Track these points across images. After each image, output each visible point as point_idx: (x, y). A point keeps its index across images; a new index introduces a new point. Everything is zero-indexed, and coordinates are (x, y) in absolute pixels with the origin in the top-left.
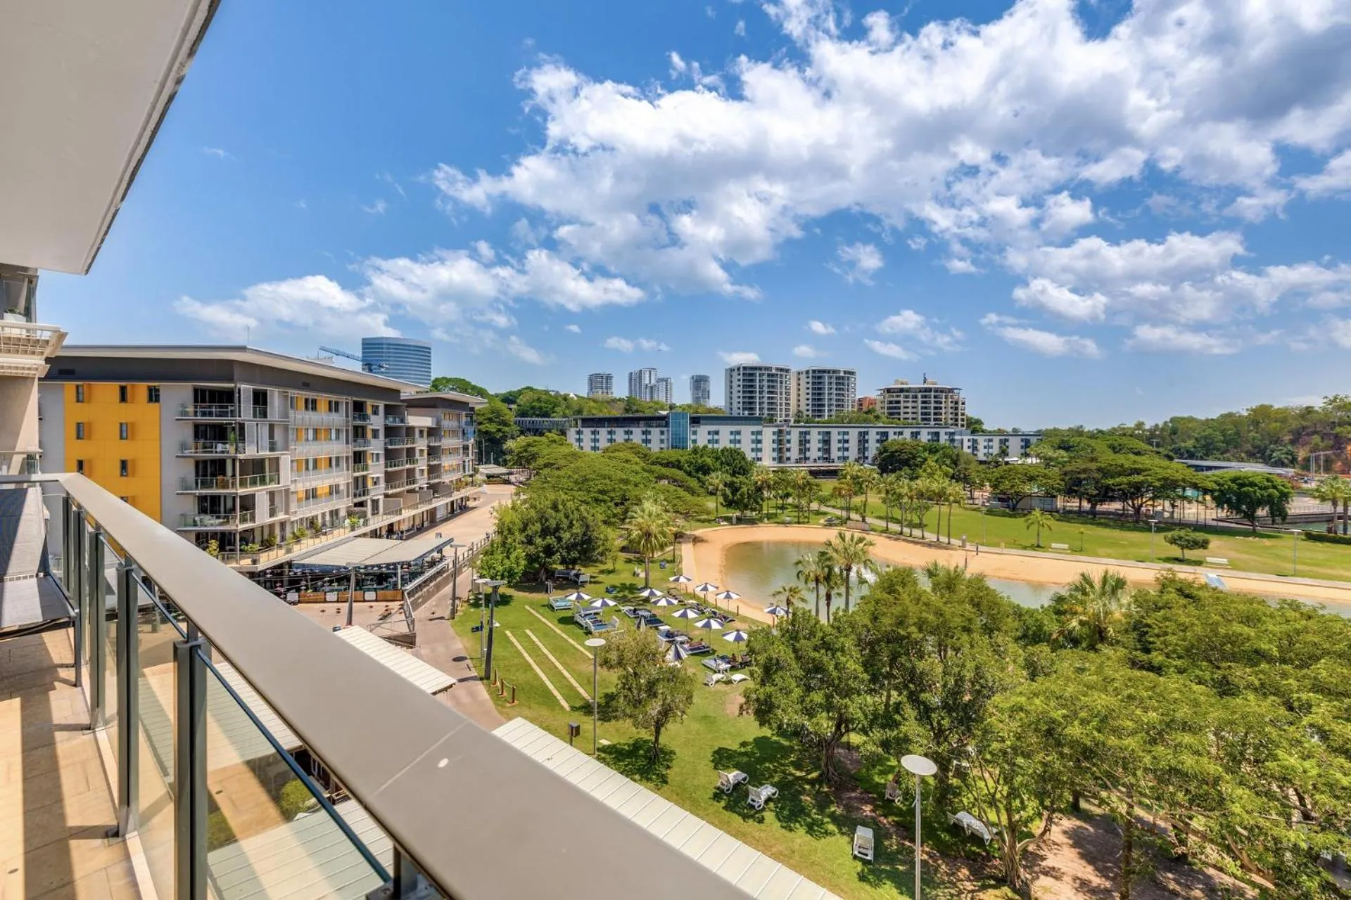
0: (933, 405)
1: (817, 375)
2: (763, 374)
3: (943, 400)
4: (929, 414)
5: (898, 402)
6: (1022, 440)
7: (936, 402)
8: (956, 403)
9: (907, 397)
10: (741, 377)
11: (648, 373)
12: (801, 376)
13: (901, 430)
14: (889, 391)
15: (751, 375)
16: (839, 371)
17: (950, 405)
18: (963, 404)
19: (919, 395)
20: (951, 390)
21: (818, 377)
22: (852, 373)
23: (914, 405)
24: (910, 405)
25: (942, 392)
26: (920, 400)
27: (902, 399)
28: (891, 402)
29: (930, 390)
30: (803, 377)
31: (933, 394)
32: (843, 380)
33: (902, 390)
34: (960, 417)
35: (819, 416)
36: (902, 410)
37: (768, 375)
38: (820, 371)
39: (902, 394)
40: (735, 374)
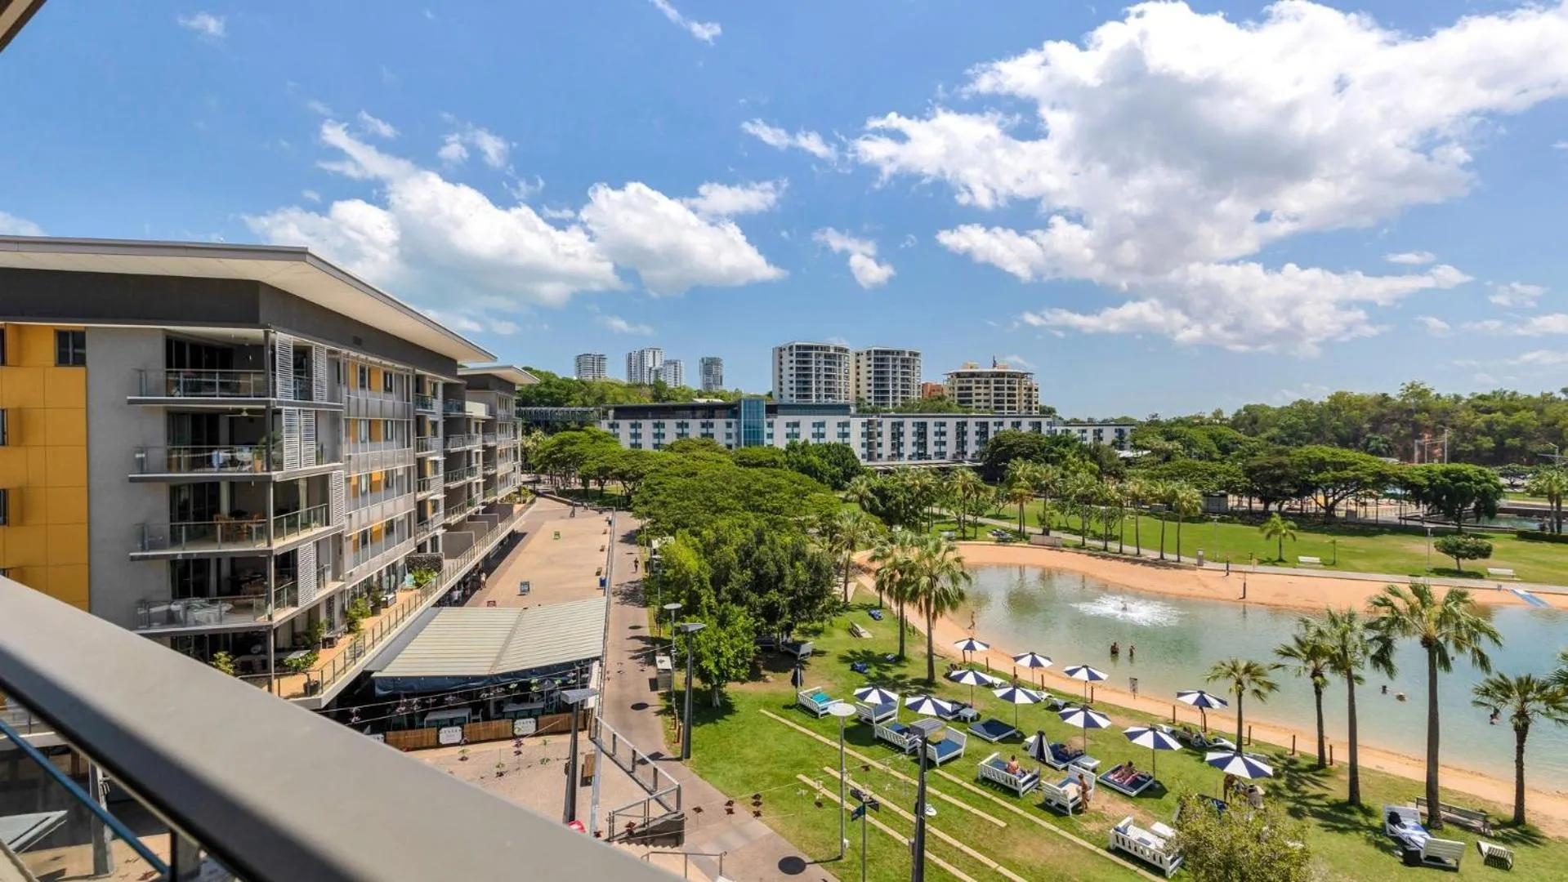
0: (1006, 392)
1: (880, 356)
2: (819, 355)
3: (1017, 386)
4: (1003, 402)
5: (969, 388)
6: (1116, 431)
7: (1009, 388)
8: (1030, 389)
9: (978, 382)
10: (794, 358)
11: (651, 354)
12: (861, 358)
13: (1000, 420)
14: (958, 375)
15: (805, 355)
16: (904, 352)
17: (1024, 392)
18: (1036, 390)
19: (992, 380)
20: (1023, 375)
21: (881, 358)
22: (916, 354)
23: (987, 391)
24: (982, 391)
25: (1014, 377)
26: (993, 385)
27: (974, 385)
28: (960, 389)
29: (1002, 375)
30: (863, 358)
31: (1006, 379)
32: (908, 361)
33: (973, 375)
34: (1034, 405)
35: (883, 404)
36: (974, 398)
37: (826, 356)
38: (883, 352)
39: (973, 379)
40: (786, 354)
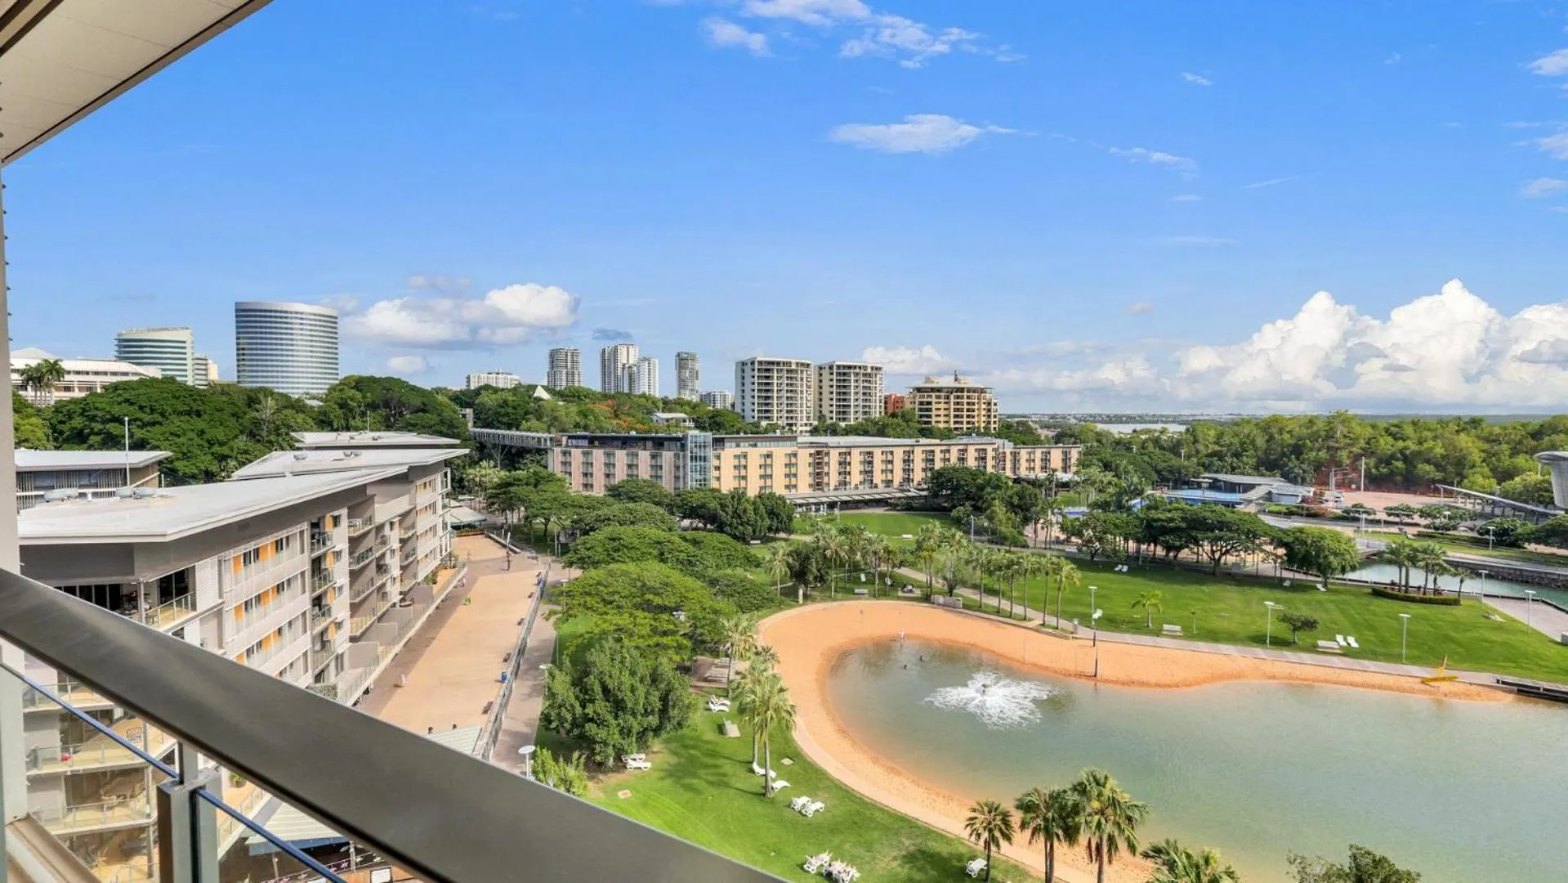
0: (965, 406)
1: (842, 371)
2: (781, 370)
3: (976, 400)
4: (962, 417)
5: (929, 403)
7: (968, 404)
8: (989, 404)
9: (938, 397)
10: (756, 373)
11: (624, 350)
12: (824, 372)
14: (919, 390)
15: (767, 370)
16: (866, 367)
17: (983, 406)
18: (995, 404)
19: (952, 395)
20: (982, 391)
21: (842, 373)
22: (878, 369)
23: (946, 406)
24: (942, 406)
25: (974, 392)
26: (952, 400)
27: (934, 400)
28: (921, 403)
29: (962, 390)
30: (826, 372)
31: (965, 394)
32: (870, 374)
33: (933, 390)
34: (993, 420)
35: (844, 419)
36: (934, 413)
37: (787, 371)
38: (845, 367)
39: (933, 394)
40: (748, 368)
